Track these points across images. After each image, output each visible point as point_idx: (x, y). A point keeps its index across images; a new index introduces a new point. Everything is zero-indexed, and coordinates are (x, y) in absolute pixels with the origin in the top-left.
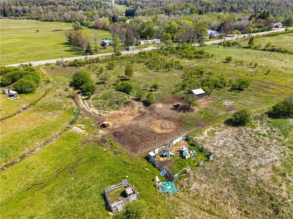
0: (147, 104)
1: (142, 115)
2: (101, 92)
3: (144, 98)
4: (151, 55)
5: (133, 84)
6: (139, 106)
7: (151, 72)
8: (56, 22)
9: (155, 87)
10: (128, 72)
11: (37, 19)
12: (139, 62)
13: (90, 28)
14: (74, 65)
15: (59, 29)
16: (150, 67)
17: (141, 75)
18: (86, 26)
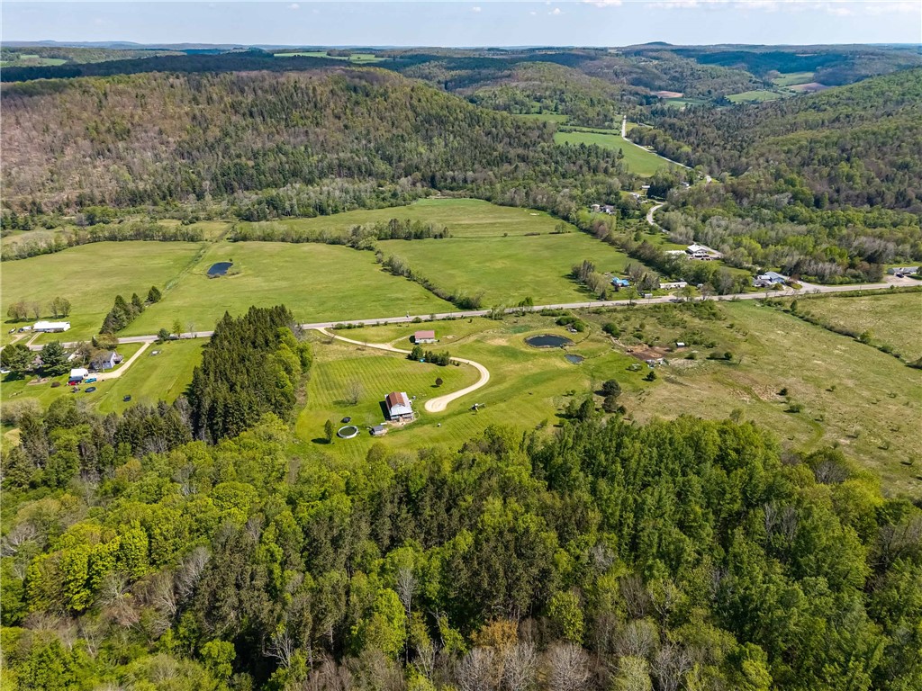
0: (650, 346)
1: (647, 350)
2: (625, 336)
3: (649, 343)
4: (665, 309)
5: (644, 334)
6: (646, 346)
7: (660, 327)
8: (520, 209)
9: (658, 338)
10: (642, 326)
11: (488, 199)
12: (652, 316)
13: (581, 229)
14: (596, 313)
15: (535, 232)
16: (660, 323)
17: (651, 328)
18: (573, 223)
